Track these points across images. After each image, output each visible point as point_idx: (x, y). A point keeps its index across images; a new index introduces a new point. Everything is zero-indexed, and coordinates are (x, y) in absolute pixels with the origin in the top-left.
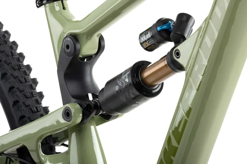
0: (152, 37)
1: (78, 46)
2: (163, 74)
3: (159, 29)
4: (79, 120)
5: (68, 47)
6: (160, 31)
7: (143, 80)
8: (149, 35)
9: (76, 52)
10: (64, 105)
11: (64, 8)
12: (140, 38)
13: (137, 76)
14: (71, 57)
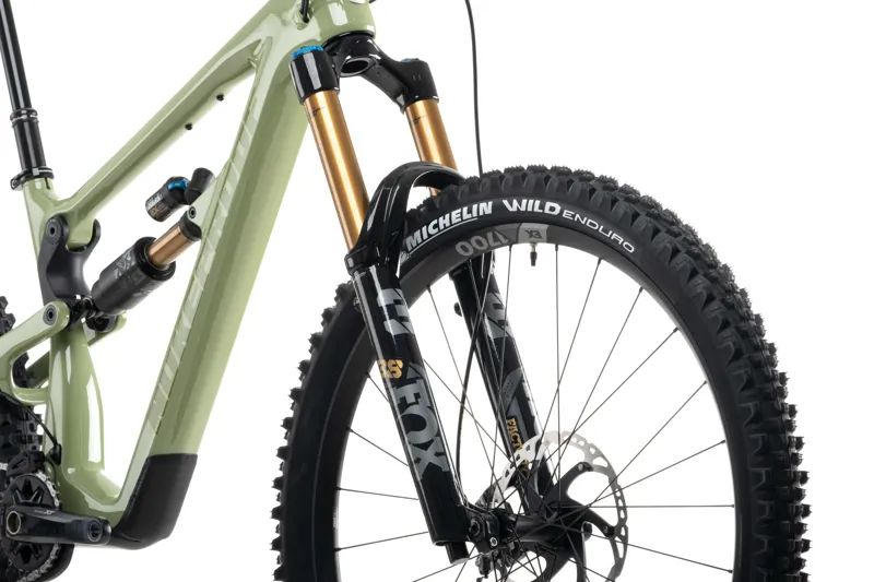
0: (163, 201)
1: (66, 230)
2: (175, 247)
3: (170, 187)
4: (65, 323)
5: (52, 231)
6: (171, 190)
7: (151, 259)
8: (158, 199)
9: (63, 239)
10: (45, 304)
11: (48, 187)
12: (147, 205)
13: (143, 254)
14: (56, 245)
